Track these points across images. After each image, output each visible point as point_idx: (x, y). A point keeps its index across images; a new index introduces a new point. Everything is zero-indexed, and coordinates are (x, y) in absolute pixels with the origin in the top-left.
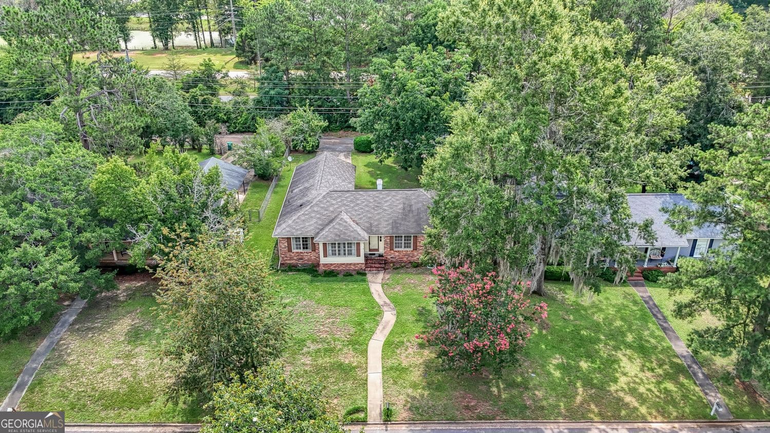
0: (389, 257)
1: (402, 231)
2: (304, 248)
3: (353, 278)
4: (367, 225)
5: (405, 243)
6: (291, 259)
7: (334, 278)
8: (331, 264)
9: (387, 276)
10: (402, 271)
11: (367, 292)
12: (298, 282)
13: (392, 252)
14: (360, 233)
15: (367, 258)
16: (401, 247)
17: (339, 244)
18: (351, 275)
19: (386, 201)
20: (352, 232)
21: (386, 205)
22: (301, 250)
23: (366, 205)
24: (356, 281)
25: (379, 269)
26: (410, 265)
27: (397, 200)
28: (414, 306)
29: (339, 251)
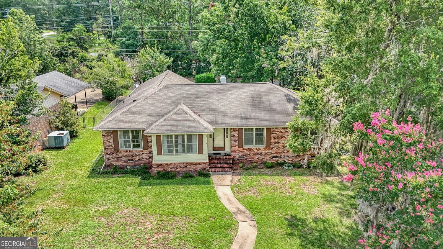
0: (237, 156)
1: (253, 124)
2: (134, 146)
3: (194, 180)
4: (211, 116)
5: (256, 139)
6: (118, 160)
7: (171, 181)
8: (167, 164)
9: (237, 178)
10: (254, 172)
11: (213, 196)
12: (123, 185)
13: (241, 149)
14: (203, 123)
15: (210, 157)
16: (252, 144)
17: (176, 136)
18: (191, 176)
19: (232, 94)
20: (193, 122)
21: (232, 97)
22: (131, 149)
23: (209, 98)
24: (198, 183)
25: (227, 169)
26: (262, 165)
27: (245, 92)
28: (280, 214)
29: (177, 146)
